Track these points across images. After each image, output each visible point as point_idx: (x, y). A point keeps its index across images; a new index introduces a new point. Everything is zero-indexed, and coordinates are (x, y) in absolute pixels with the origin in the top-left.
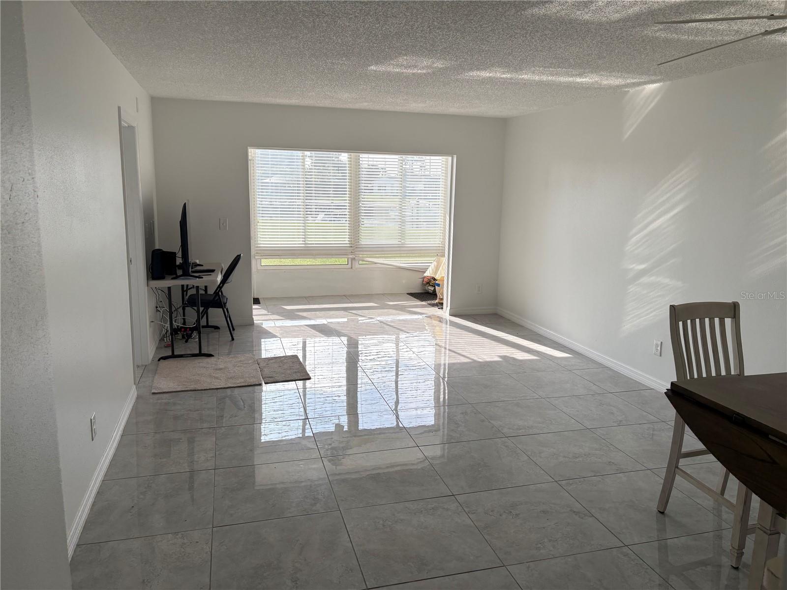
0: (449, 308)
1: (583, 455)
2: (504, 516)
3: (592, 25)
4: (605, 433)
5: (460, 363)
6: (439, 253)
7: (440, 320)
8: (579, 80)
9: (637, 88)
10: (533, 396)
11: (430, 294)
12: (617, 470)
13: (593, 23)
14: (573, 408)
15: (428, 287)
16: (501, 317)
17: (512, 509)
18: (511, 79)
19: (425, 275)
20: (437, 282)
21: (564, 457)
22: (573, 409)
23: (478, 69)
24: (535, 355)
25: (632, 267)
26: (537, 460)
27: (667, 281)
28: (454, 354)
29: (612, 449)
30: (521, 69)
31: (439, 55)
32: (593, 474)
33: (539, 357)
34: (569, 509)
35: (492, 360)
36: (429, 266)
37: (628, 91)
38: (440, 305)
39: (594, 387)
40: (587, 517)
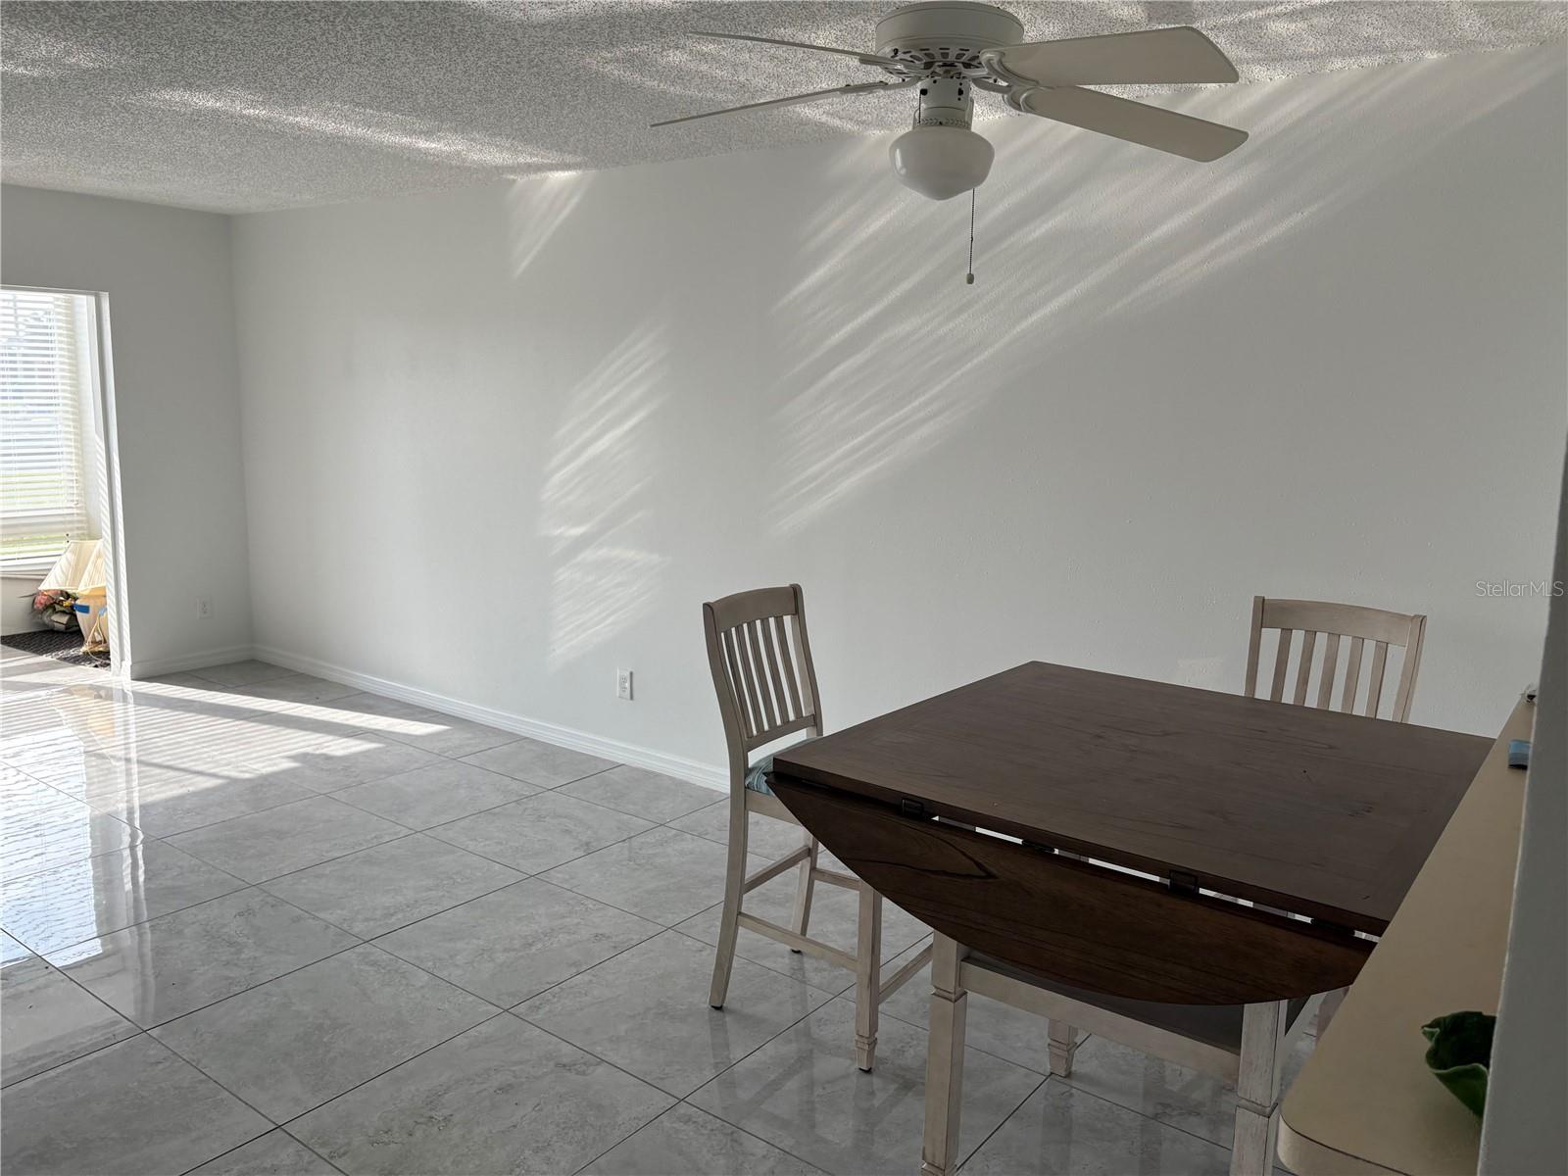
0: (128, 662)
1: (542, 936)
2: (419, 1134)
3: (489, 24)
4: (567, 877)
5: (194, 794)
6: (71, 530)
7: (102, 693)
8: (423, 144)
9: (533, 177)
10: (395, 834)
11: (62, 632)
12: (615, 947)
13: (491, 19)
14: (486, 840)
15: (50, 616)
16: (269, 666)
17: (431, 1110)
18: (268, 121)
19: (43, 587)
20: (78, 602)
21: (505, 950)
22: (487, 842)
23: (189, 86)
24: (372, 741)
25: (559, 531)
26: (450, 975)
27: (630, 554)
28: (172, 773)
29: (591, 906)
30: (298, 101)
31: (90, 33)
32: (574, 970)
33: (379, 742)
34: (552, 1064)
35: (275, 769)
36: (54, 563)
37: (514, 181)
38: (102, 657)
39: (514, 785)
40: (591, 1068)
